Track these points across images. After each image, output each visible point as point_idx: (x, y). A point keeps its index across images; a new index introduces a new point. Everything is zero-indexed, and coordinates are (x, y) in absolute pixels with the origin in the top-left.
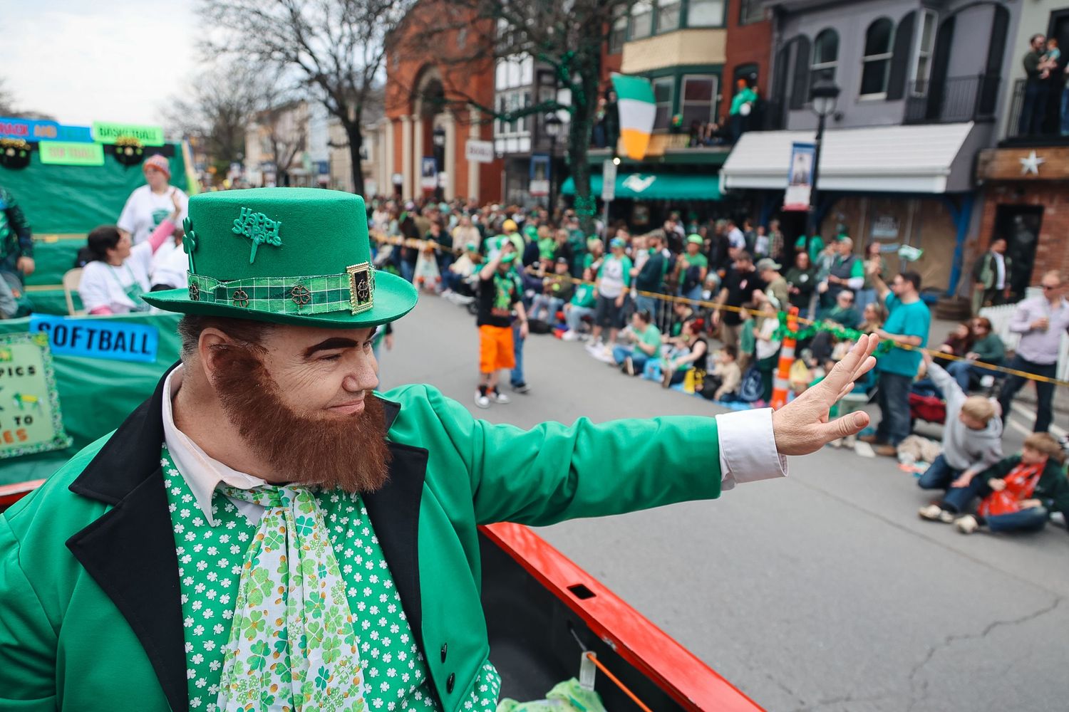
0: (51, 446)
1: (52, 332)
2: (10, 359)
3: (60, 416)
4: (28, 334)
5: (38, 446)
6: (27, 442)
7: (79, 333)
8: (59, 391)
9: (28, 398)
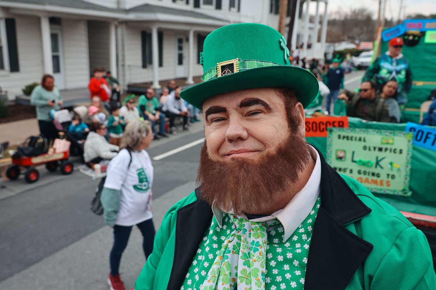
0: (401, 194)
1: (415, 133)
2: (392, 144)
3: (408, 178)
4: (404, 132)
5: (394, 191)
6: (390, 188)
7: (430, 136)
8: (412, 166)
9: (396, 166)
